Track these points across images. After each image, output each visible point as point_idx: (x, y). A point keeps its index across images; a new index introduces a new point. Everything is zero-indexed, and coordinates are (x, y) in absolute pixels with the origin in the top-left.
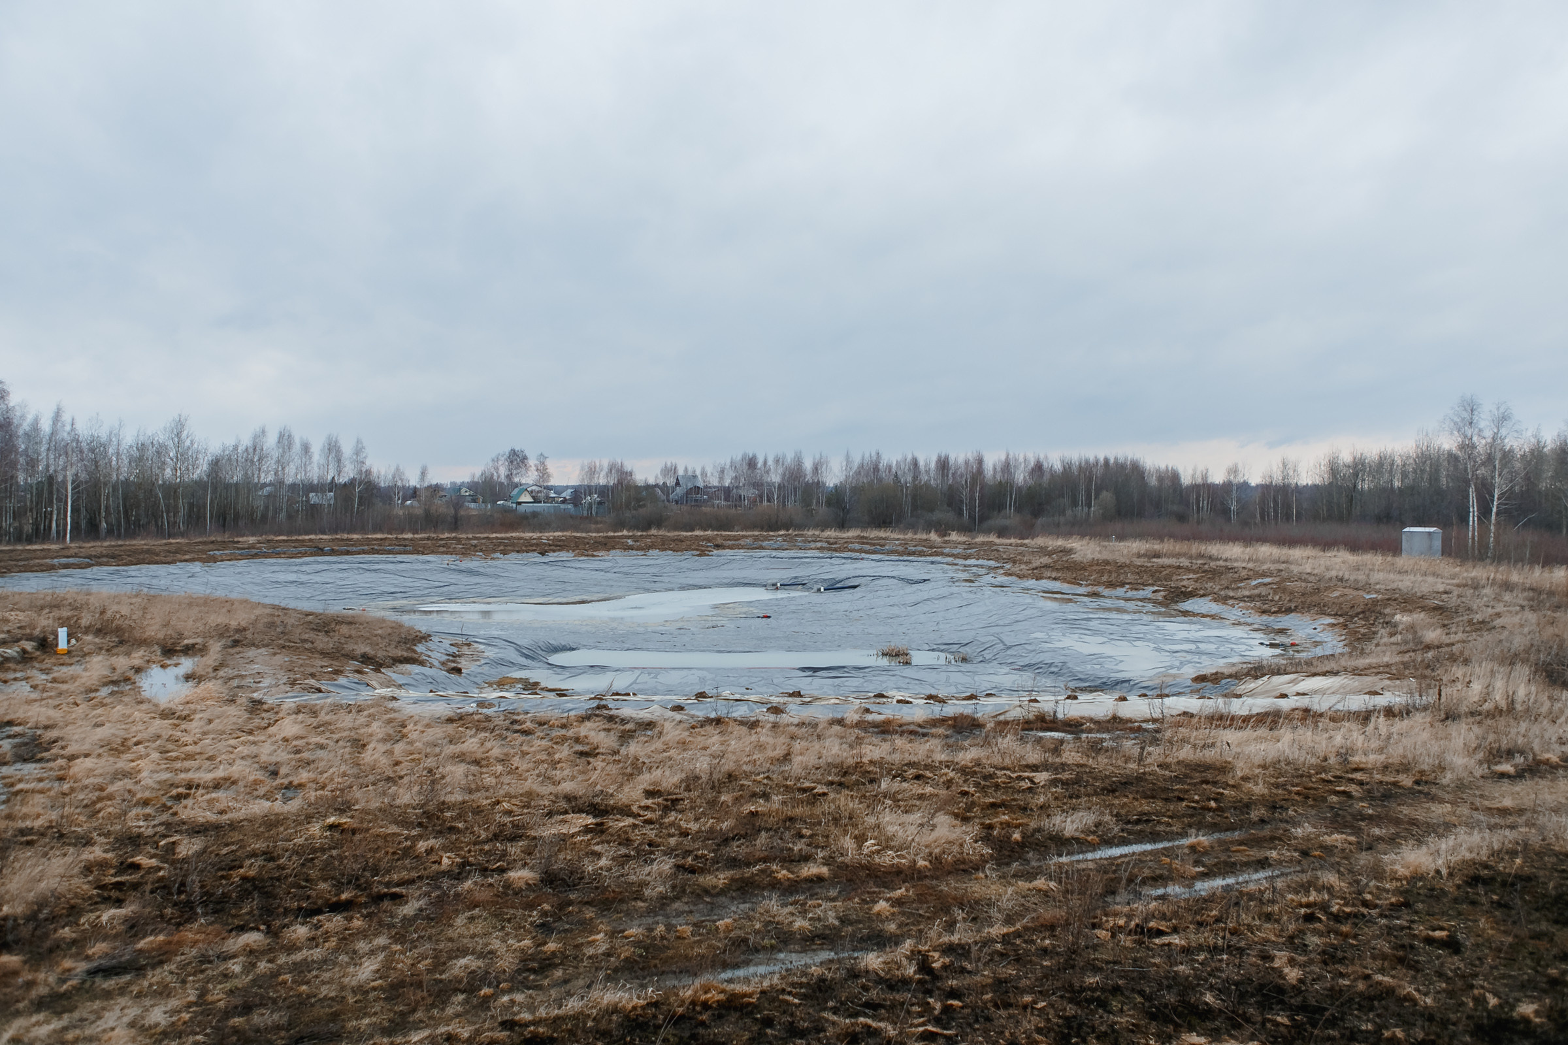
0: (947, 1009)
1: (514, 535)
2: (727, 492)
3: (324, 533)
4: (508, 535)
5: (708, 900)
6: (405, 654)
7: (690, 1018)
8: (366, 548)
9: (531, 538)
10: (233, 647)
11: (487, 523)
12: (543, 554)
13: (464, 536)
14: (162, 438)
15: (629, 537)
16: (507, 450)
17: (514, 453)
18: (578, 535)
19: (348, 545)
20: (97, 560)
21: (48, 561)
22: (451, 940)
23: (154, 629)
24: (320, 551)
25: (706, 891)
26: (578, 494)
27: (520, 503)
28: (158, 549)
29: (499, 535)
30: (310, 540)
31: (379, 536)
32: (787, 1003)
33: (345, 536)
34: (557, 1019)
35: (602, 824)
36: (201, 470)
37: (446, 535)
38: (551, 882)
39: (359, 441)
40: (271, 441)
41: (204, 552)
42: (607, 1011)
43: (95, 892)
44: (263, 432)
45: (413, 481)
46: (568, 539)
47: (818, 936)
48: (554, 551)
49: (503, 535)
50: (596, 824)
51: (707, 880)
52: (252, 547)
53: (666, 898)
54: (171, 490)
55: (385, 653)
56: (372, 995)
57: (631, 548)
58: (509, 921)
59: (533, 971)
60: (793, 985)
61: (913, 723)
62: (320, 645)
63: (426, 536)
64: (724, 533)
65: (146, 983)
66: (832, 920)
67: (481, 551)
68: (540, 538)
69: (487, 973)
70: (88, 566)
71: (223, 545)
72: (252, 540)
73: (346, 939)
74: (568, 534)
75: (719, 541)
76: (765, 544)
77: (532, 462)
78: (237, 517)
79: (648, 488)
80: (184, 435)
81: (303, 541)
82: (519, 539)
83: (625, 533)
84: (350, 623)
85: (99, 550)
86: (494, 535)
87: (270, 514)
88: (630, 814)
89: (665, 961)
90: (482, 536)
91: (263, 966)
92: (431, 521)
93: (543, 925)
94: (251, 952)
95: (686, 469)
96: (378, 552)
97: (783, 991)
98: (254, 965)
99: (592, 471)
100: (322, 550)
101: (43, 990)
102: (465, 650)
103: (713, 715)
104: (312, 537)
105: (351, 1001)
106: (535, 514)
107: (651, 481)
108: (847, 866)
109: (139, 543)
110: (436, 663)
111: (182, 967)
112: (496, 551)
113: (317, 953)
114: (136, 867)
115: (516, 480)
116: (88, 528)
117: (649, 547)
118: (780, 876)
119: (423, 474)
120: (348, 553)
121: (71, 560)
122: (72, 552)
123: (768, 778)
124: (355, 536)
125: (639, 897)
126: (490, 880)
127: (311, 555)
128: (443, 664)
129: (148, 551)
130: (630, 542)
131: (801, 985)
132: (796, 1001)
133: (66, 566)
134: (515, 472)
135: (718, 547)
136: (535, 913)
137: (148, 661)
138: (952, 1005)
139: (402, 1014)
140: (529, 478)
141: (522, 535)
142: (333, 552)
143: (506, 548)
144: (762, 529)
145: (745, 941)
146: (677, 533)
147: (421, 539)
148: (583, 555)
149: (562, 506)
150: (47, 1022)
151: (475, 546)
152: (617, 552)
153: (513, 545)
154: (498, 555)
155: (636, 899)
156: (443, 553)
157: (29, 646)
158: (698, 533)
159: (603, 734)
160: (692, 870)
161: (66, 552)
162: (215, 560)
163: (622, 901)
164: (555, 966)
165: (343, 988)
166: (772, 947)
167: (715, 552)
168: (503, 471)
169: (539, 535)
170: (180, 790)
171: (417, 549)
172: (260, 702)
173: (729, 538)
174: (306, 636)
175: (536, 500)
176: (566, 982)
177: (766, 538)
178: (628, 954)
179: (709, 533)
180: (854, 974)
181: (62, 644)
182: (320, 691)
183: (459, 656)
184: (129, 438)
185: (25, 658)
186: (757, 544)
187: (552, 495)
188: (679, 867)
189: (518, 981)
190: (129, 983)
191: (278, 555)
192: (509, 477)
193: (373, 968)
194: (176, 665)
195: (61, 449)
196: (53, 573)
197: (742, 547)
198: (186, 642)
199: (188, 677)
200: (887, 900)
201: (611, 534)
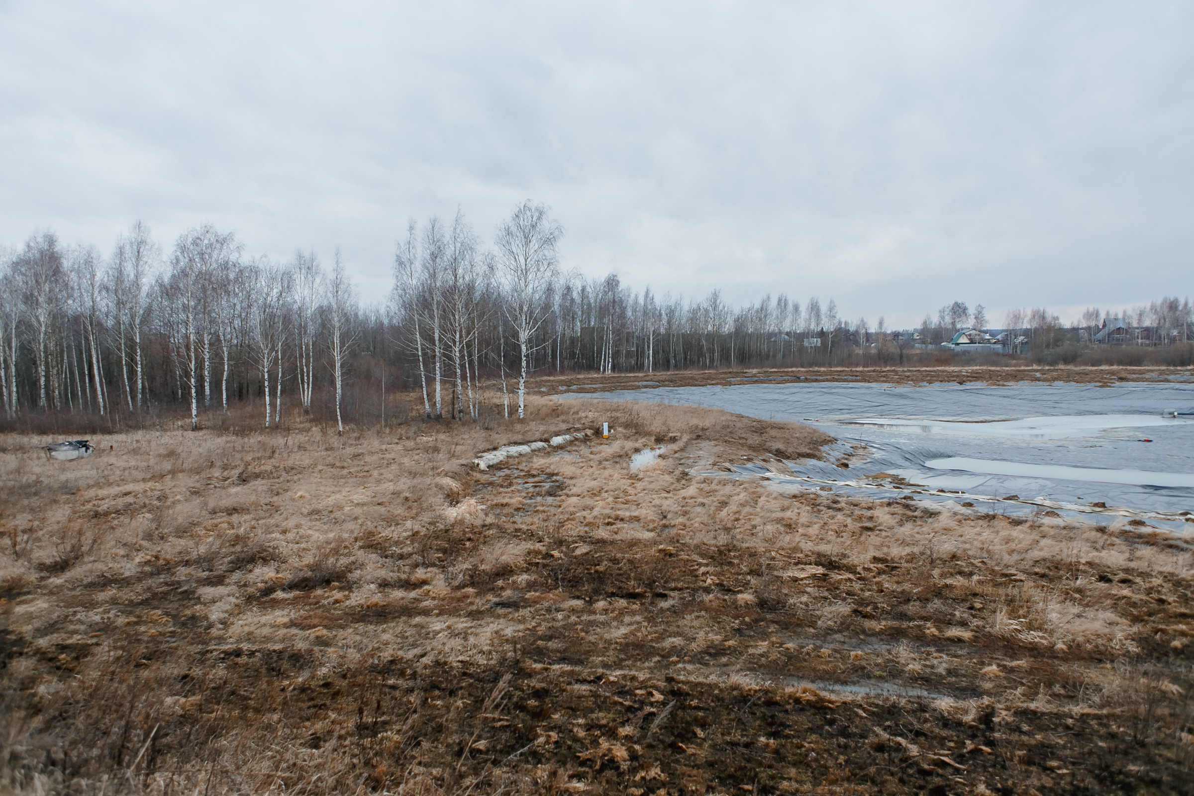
0: (976, 752)
1: (939, 368)
2: (1148, 332)
3: (802, 367)
4: (935, 369)
5: (862, 637)
6: (808, 451)
7: (780, 705)
8: (829, 377)
9: (953, 371)
10: (696, 439)
11: (924, 360)
12: (961, 383)
13: (901, 369)
14: (705, 305)
15: (1037, 371)
16: (952, 303)
17: (957, 305)
18: (993, 368)
19: (817, 375)
20: (662, 383)
21: (636, 383)
22: (678, 626)
23: (657, 426)
24: (797, 379)
25: (864, 632)
26: (1009, 335)
27: (958, 344)
28: (697, 377)
29: (928, 369)
30: (792, 372)
31: (839, 369)
32: (857, 714)
33: (816, 369)
34: (698, 684)
35: (827, 575)
36: (728, 327)
37: (888, 368)
38: (762, 606)
39: (832, 302)
40: (774, 303)
41: (724, 379)
42: (731, 687)
43: (525, 565)
44: (769, 298)
45: (873, 329)
46: (983, 372)
47: (922, 678)
48: (971, 381)
49: (931, 369)
50: (823, 575)
51: (869, 624)
52: (755, 376)
53: (831, 630)
54: (710, 337)
55: (794, 450)
56: (613, 646)
57: (1038, 380)
58: (719, 623)
59: (710, 654)
60: (871, 704)
61: (1180, 539)
62: (750, 442)
63: (872, 369)
64: (1129, 368)
65: (517, 615)
66: (941, 670)
67: (912, 380)
68: (961, 371)
69: (682, 649)
70: (658, 387)
71: (737, 374)
72: (755, 371)
73: (622, 613)
74: (985, 368)
75: (1123, 375)
76: (1170, 377)
77: (972, 311)
78: (750, 356)
79: (1075, 330)
80: (718, 301)
81: (788, 372)
82: (943, 371)
83: (1035, 367)
84: (780, 428)
85: (664, 377)
86: (924, 369)
87: (771, 354)
88: (854, 572)
89: (798, 669)
90: (914, 369)
91: (573, 618)
92: (883, 358)
93: (738, 630)
94: (573, 610)
95: (1108, 314)
96: (837, 380)
97: (860, 706)
98: (569, 617)
99: (1017, 318)
100: (799, 378)
101: (474, 608)
102: (861, 452)
103: (991, 513)
104: (794, 369)
105: (601, 646)
106: (965, 352)
107: (1075, 325)
108: (991, 635)
109: (687, 373)
110: (832, 460)
111: (537, 611)
112: (923, 380)
113: (602, 618)
114: (552, 556)
115: (958, 326)
116: (663, 362)
117: (1055, 379)
118: (927, 631)
119: (881, 323)
120: (816, 381)
121: (649, 383)
122: (649, 378)
123: (983, 562)
124: (822, 369)
125: (813, 624)
126: (726, 597)
127: (792, 382)
128: (838, 460)
129: (692, 378)
130: (1038, 375)
131: (877, 706)
132: (864, 715)
133: (646, 387)
134: (957, 320)
135: (1122, 379)
136: (737, 621)
137: (644, 446)
138: (982, 750)
139: (622, 660)
140: (969, 323)
141: (947, 368)
142: (807, 380)
143: (931, 378)
144: (1169, 364)
145: (863, 668)
146: (1083, 368)
147: (869, 371)
148: (994, 384)
149: (992, 346)
150: (466, 622)
151: (908, 377)
152: (1026, 383)
153: (938, 376)
154: (925, 383)
155: (809, 626)
156: (883, 381)
157: (589, 432)
158: (1103, 367)
159: (889, 516)
160: (866, 616)
161: (646, 378)
162: (730, 384)
163: (799, 625)
164: (724, 655)
165: (601, 639)
166: (881, 678)
167: (1118, 384)
168: (948, 319)
169: (960, 368)
170: (610, 520)
171: (865, 378)
172: (687, 474)
173: (1134, 372)
174: (744, 435)
175: (972, 342)
176: (725, 665)
177: (1173, 373)
178: (774, 658)
179: (1115, 367)
180: (923, 708)
181: (606, 433)
182: (729, 470)
183: (853, 456)
184: (686, 307)
185: (586, 439)
186: (1162, 377)
187: (987, 337)
188: (855, 611)
189: (698, 658)
190: (510, 613)
191: (770, 381)
192: (953, 324)
193: (624, 632)
194: (659, 448)
195: (649, 312)
196: (638, 390)
197: (1147, 380)
198: (671, 435)
199: (660, 456)
200: (999, 665)
201: (1023, 368)
